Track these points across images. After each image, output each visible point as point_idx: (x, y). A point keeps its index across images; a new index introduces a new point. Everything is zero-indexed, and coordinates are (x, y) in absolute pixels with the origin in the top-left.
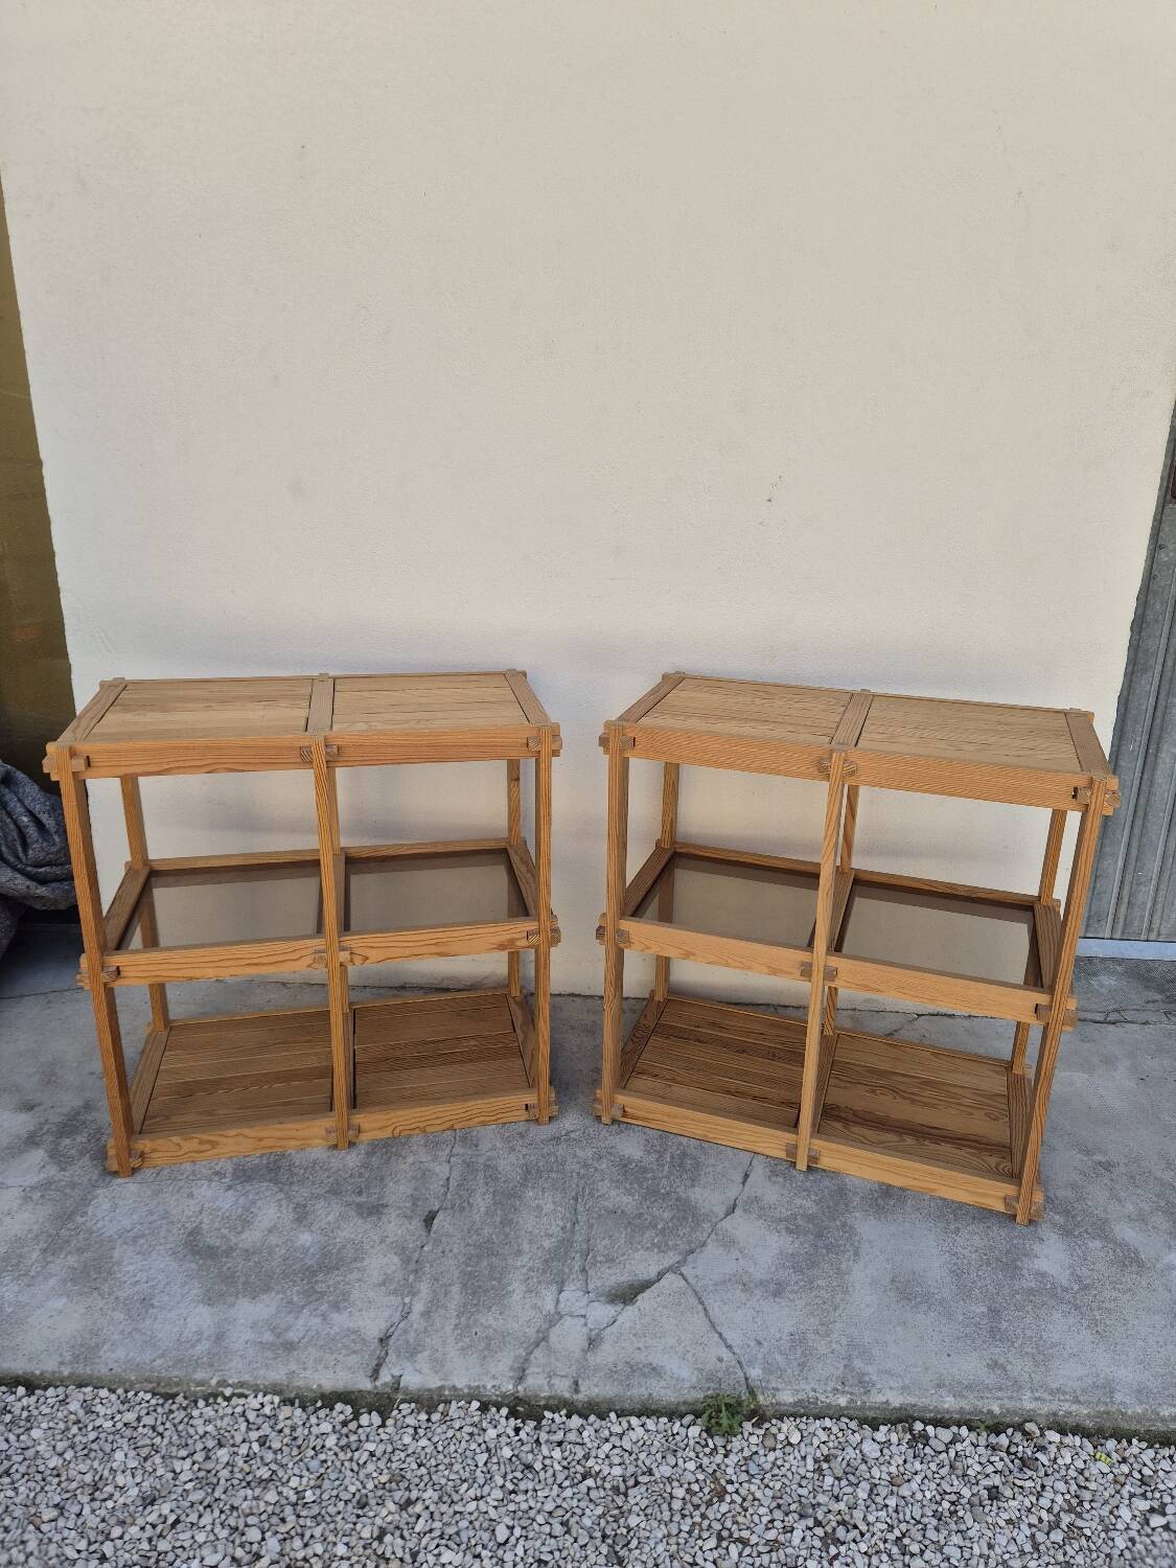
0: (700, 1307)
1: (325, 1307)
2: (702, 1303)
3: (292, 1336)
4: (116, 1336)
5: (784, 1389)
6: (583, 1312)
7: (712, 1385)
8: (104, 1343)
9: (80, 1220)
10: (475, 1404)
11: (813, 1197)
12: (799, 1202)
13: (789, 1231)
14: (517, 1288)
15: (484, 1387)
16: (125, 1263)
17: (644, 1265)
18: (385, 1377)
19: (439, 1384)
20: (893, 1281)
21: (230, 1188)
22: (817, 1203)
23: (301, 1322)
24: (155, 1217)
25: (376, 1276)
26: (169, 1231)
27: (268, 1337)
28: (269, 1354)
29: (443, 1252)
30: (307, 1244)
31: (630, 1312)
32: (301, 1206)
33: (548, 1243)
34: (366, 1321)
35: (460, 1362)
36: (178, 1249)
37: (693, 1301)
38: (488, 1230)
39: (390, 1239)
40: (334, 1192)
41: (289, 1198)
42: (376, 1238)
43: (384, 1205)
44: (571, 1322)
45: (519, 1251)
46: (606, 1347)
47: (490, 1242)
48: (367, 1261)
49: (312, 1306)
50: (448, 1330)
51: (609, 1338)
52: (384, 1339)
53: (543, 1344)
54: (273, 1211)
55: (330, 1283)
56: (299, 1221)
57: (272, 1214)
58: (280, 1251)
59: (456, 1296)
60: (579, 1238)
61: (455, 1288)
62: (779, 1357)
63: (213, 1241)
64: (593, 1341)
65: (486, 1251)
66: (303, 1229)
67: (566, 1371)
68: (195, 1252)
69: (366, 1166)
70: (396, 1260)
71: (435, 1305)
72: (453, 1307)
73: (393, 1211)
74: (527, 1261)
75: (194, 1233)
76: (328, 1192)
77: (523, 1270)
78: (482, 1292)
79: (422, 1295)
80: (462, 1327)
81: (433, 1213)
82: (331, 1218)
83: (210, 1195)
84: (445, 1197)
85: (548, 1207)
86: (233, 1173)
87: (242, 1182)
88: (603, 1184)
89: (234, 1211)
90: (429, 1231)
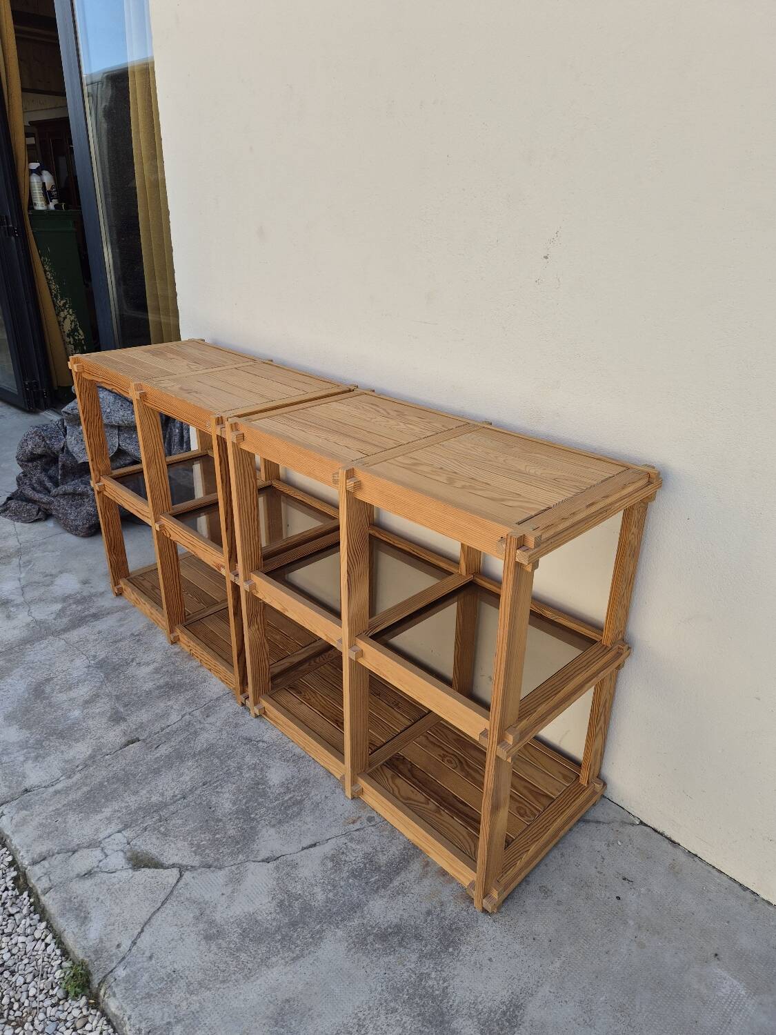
0: (160, 904)
1: (33, 755)
2: (163, 903)
3: (5, 759)
5: (118, 999)
6: (108, 852)
7: (93, 957)
9: (28, 646)
10: (10, 858)
11: (331, 895)
12: (317, 890)
13: (281, 904)
14: (107, 812)
15: (20, 852)
16: (11, 677)
17: (176, 852)
19: (10, 834)
20: (288, 1001)
21: (89, 667)
22: (328, 900)
23: (16, 755)
24: (48, 662)
25: (70, 754)
26: (43, 673)
29: (109, 765)
30: (72, 717)
31: (128, 874)
32: (97, 696)
33: (155, 799)
34: (35, 775)
35: (30, 830)
36: (33, 684)
37: (162, 897)
38: (143, 768)
39: (102, 740)
40: (118, 698)
41: (99, 688)
42: (98, 735)
43: (125, 720)
44: (97, 853)
45: (138, 792)
46: (88, 883)
47: (134, 776)
48: (78, 744)
49: (30, 750)
50: (51, 808)
51: (97, 879)
52: (26, 791)
53: (70, 854)
54: (85, 690)
55: (51, 744)
56: (87, 702)
57: (83, 691)
58: (60, 713)
59: (80, 793)
60: (172, 808)
61: (85, 789)
62: (146, 977)
63: (48, 689)
64: (89, 874)
65: (125, 780)
66: (82, 708)
67: (55, 878)
68: (36, 690)
69: (149, 693)
70: (88, 753)
71: (67, 790)
72: (70, 798)
73: (123, 726)
74: (132, 801)
75: (48, 680)
76: (116, 696)
77: (123, 805)
78: (91, 801)
79: (71, 781)
80: (57, 812)
81: (137, 740)
82: (98, 711)
83: (78, 665)
84: (154, 735)
85: (186, 778)
86: (99, 660)
87: (96, 667)
88: (230, 787)
89: (74, 680)
90: (122, 747)
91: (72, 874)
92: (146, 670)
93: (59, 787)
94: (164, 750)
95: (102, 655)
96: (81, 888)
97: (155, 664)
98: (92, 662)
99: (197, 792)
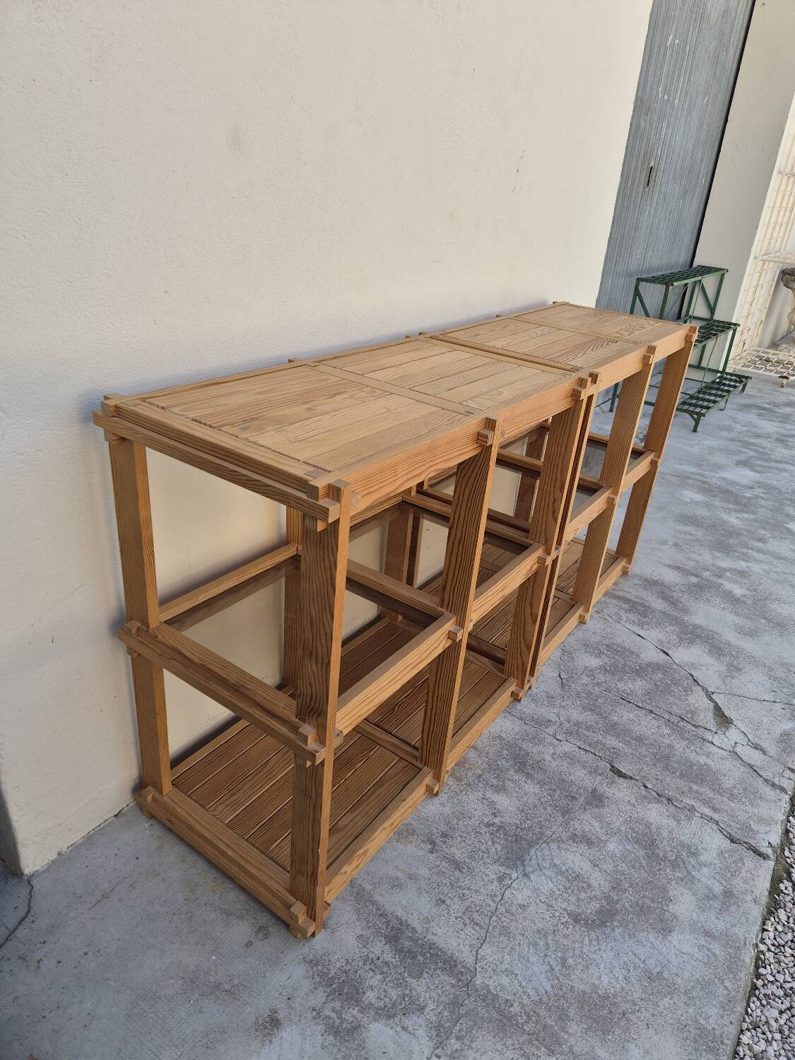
0: (742, 698)
1: (693, 861)
2: (739, 696)
3: (718, 889)
4: (691, 1011)
6: (732, 742)
8: (697, 1022)
9: (516, 1008)
12: (668, 630)
13: (691, 644)
14: (703, 760)
15: (785, 808)
16: (596, 982)
17: (701, 702)
18: (769, 851)
19: (779, 826)
20: (738, 633)
21: (526, 875)
23: (704, 879)
24: (542, 943)
26: (566, 937)
27: (717, 904)
28: (733, 909)
29: (657, 780)
30: (621, 848)
31: (738, 724)
32: (574, 838)
33: (667, 731)
34: (714, 843)
35: (763, 810)
36: (593, 935)
37: (736, 698)
38: (644, 751)
39: (633, 801)
40: (566, 812)
41: (559, 841)
42: (628, 807)
43: (594, 790)
44: (739, 749)
45: (668, 745)
46: (764, 745)
47: (655, 755)
48: (651, 820)
49: (690, 868)
50: (733, 805)
51: (756, 740)
52: (732, 841)
53: (755, 768)
54: (571, 857)
55: (669, 849)
56: (590, 843)
57: (575, 858)
58: (622, 866)
59: (702, 790)
60: (667, 716)
61: (695, 787)
62: (785, 690)
63: (595, 906)
64: (757, 747)
65: (664, 759)
66: (602, 845)
67: (780, 768)
68: (603, 924)
69: (541, 783)
70: (656, 806)
71: (707, 802)
72: (712, 795)
73: (603, 789)
74: (679, 746)
75: (576, 918)
76: (563, 815)
77: (688, 750)
78: (701, 775)
79: (695, 805)
80: (732, 797)
81: (613, 769)
82: (596, 825)
83: (529, 893)
84: (600, 757)
85: (631, 716)
86: (507, 867)
87: (523, 865)
88: (620, 685)
89: (559, 882)
90: (631, 778)
91: (767, 759)
92: (502, 801)
93: (707, 811)
94: (612, 741)
95: (493, 871)
96: (772, 749)
97: (488, 795)
98: (514, 875)
99: (640, 705)
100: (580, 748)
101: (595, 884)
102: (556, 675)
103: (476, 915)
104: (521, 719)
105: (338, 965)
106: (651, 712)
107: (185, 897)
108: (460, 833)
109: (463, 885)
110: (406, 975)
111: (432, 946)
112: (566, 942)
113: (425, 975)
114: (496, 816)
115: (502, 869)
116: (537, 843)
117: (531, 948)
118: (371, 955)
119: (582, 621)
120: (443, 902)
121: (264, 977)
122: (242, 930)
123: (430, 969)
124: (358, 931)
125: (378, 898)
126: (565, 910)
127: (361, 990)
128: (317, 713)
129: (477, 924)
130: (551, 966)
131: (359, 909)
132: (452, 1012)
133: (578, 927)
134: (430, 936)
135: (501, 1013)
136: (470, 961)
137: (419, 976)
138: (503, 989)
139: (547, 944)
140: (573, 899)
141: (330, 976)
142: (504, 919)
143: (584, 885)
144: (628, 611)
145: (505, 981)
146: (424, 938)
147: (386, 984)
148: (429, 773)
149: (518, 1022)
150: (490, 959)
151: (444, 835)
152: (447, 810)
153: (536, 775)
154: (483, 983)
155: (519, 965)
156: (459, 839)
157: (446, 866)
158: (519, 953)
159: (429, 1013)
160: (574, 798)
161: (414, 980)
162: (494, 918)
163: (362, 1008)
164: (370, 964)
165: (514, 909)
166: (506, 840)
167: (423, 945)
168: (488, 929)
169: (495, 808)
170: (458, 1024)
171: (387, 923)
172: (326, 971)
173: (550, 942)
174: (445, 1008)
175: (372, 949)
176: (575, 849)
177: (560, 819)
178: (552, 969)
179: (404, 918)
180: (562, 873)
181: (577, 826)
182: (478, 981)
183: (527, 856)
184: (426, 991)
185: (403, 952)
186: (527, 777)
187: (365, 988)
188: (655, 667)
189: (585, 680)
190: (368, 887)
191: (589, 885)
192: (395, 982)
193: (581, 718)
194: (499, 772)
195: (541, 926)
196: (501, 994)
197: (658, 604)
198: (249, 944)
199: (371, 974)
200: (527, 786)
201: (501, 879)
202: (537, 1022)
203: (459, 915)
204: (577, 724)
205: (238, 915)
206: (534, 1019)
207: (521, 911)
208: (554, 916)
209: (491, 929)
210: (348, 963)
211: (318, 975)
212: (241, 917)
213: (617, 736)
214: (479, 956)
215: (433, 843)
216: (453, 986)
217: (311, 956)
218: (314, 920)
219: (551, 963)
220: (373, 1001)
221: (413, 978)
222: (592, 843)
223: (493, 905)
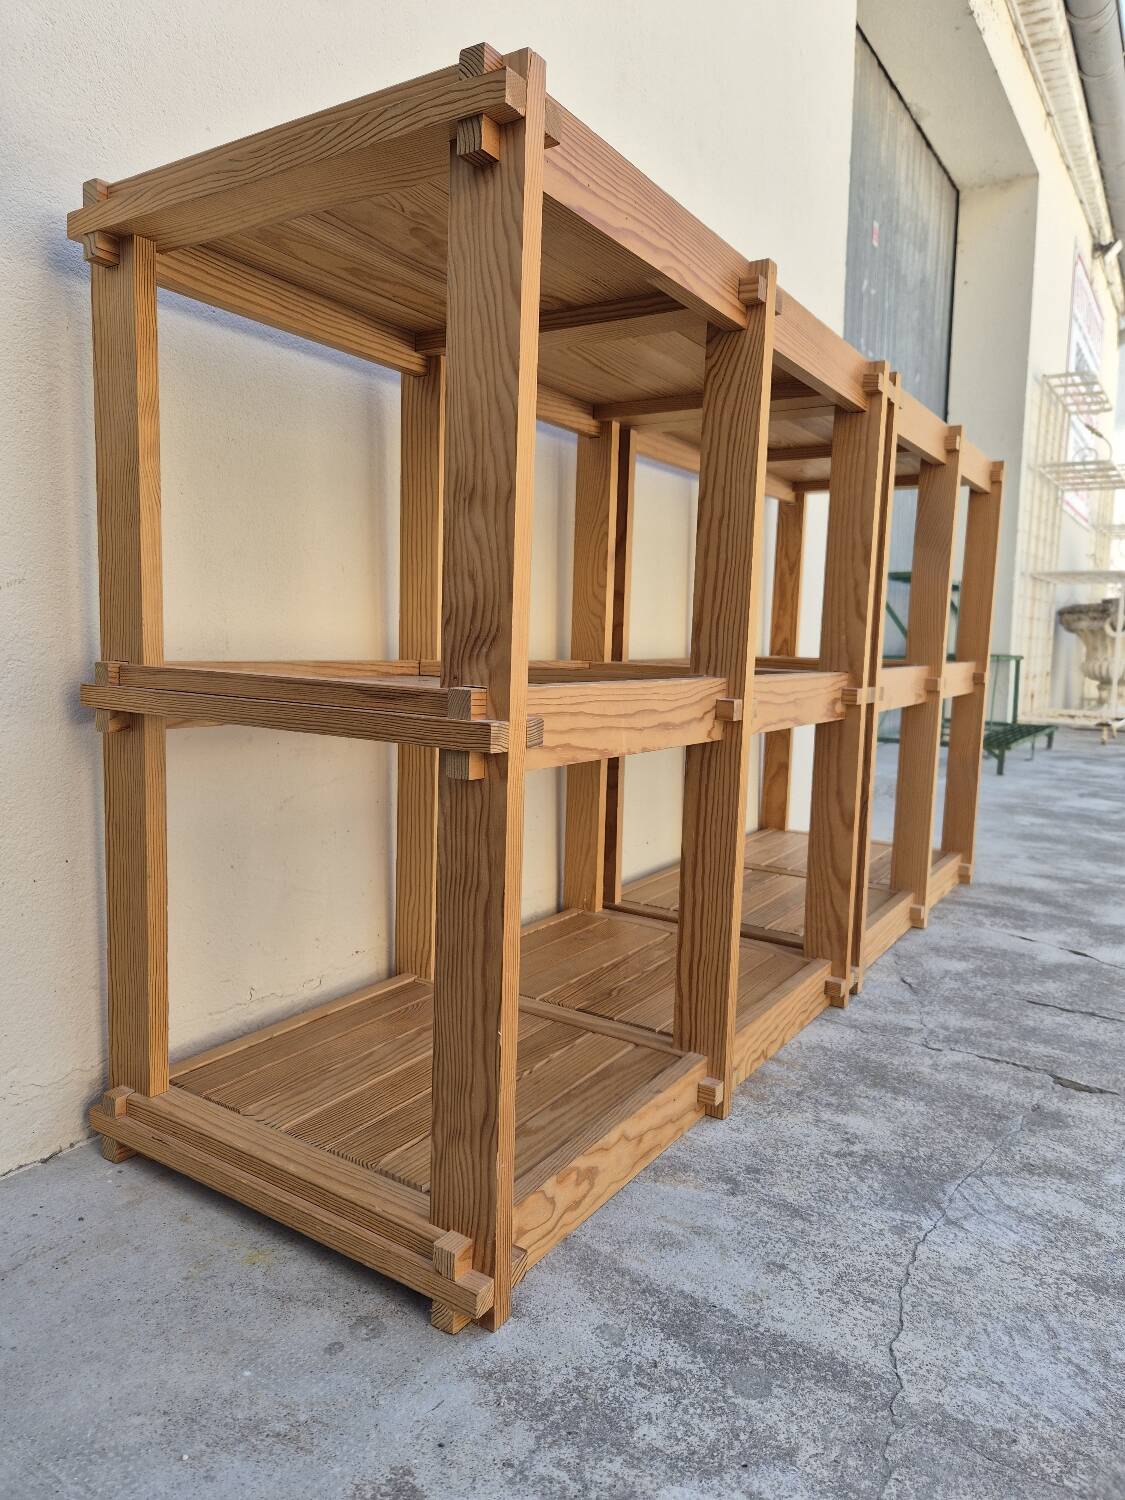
9: (1027, 1446)
21: (952, 1223)
24: (1037, 1327)
26: (1087, 1315)
32: (1029, 1168)
40: (993, 1135)
41: (1000, 1173)
43: (1038, 1107)
54: (1037, 1195)
56: (1066, 1175)
57: (1048, 1197)
66: (1092, 1177)
76: (990, 1139)
81: (1058, 1080)
82: (1067, 1151)
83: (974, 1250)
84: (1025, 1067)
85: (1058, 1019)
86: (905, 1212)
87: (940, 1208)
88: (1017, 988)
89: (1030, 1232)
90: (1101, 1091)
92: (854, 1122)
94: (1038, 1049)
95: (878, 1218)
97: (825, 1116)
98: (927, 1224)
99: (1068, 1007)
100: (984, 1058)
101: (1111, 1233)
102: (896, 979)
103: (865, 1287)
104: (854, 1027)
105: (558, 1379)
106: (1093, 1014)
107: (184, 1275)
108: (785, 1166)
109: (817, 1240)
110: (730, 1392)
111: (777, 1340)
112: (1091, 1324)
113: (776, 1391)
114: (853, 1143)
115: (898, 1215)
116: (954, 1178)
117: (1014, 1334)
118: (636, 1360)
119: (916, 922)
120: (783, 1267)
121: (376, 1407)
122: (317, 1325)
123: (785, 1379)
124: (596, 1318)
125: (629, 1262)
126: (1063, 1272)
127: (623, 1424)
128: (489, 640)
129: (873, 1301)
130: (1078, 1366)
131: (591, 1283)
132: (868, 1459)
133: (1106, 1300)
134: (767, 1323)
135: (992, 1456)
136: (879, 1361)
137: (763, 1392)
138: (978, 1410)
139: (1049, 1329)
140: (1076, 1256)
141: (540, 1399)
142: (930, 1290)
143: (1086, 1234)
144: (992, 915)
145: (980, 1396)
146: (756, 1326)
147: (685, 1411)
148: (700, 1060)
149: (1044, 1476)
150: (927, 1359)
151: (749, 1170)
152: (748, 1136)
153: (912, 1091)
154: (925, 1399)
155: (1000, 1366)
156: (786, 1175)
157: (771, 1212)
158: (991, 1347)
159: (807, 1463)
160: (1000, 1117)
161: (754, 1402)
162: (908, 1289)
163: (632, 1456)
164: (636, 1375)
165: (948, 1275)
166: (885, 1174)
167: (756, 1337)
168: (902, 1308)
169: (846, 1133)
170: (891, 1483)
171: (663, 1305)
172: (530, 1391)
173: (1054, 1324)
174: (845, 1452)
175: (636, 1349)
176: (1041, 1185)
177: (988, 1145)
178: (1083, 1371)
179: (699, 1294)
180: (1030, 1219)
181: (1026, 1151)
182: (912, 1396)
183: (941, 1195)
184: (787, 1421)
185: (709, 1351)
186: (895, 1093)
187: (634, 1419)
188: (1072, 969)
189: (954, 985)
190: (606, 1249)
191: (1099, 1236)
192: (707, 1405)
193: (968, 1023)
194: (838, 1090)
195: (1022, 1300)
196: (978, 1420)
197: (1037, 908)
198: (334, 1348)
199: (642, 1393)
200: (899, 1105)
201: (900, 1230)
202: (1093, 1471)
203: (828, 1286)
204: (961, 1030)
205: (308, 1299)
206: (1081, 1465)
207: (966, 1277)
208: (1042, 1283)
209: (907, 1308)
210: (580, 1374)
211: (510, 1399)
212: (316, 1303)
213: (1046, 1042)
214: (896, 1353)
215: (730, 1180)
216: (853, 1409)
217: (488, 1365)
218: (491, 1274)
219: (1076, 1361)
220: (659, 1444)
221: (749, 1397)
222: (1070, 1175)
223: (899, 1272)
